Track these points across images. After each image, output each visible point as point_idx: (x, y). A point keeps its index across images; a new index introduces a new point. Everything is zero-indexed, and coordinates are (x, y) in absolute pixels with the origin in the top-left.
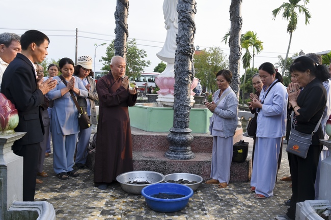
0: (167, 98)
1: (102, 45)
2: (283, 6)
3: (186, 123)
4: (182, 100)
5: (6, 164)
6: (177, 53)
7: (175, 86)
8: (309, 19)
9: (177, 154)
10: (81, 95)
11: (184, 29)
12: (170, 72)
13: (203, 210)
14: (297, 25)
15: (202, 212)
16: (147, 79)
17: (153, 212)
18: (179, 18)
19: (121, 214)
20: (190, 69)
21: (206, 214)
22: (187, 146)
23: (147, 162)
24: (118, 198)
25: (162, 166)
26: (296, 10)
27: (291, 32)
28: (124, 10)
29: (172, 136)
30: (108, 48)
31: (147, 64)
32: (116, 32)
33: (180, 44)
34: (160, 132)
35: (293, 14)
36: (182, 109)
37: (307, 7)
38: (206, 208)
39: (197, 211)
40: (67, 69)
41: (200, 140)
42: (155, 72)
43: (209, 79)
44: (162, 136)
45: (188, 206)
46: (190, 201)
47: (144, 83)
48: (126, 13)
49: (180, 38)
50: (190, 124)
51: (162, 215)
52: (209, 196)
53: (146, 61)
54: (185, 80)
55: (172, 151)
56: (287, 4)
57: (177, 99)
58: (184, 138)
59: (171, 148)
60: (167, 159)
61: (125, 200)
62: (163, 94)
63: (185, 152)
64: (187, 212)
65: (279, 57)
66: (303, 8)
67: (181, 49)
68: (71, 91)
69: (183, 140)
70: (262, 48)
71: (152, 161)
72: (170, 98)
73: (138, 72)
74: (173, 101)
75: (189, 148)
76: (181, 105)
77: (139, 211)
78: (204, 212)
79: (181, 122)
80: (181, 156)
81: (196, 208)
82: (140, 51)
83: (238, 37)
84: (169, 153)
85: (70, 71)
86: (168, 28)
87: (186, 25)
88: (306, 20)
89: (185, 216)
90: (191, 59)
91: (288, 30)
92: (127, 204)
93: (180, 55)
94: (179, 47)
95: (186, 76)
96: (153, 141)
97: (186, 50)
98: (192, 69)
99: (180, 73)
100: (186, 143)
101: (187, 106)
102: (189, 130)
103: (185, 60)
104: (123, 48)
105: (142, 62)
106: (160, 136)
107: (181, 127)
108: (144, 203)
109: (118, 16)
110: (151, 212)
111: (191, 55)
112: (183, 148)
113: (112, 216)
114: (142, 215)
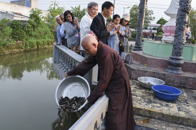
0: (168, 38)
1: (128, 8)
3: (180, 53)
4: (179, 40)
6: (179, 10)
7: (176, 31)
9: (173, 71)
10: (122, 34)
12: (172, 23)
13: (187, 103)
15: (186, 104)
16: (152, 28)
17: (157, 99)
19: (140, 97)
20: (187, 20)
21: (189, 106)
22: (179, 67)
23: (154, 73)
24: (138, 89)
25: (163, 76)
29: (171, 61)
30: (131, 10)
31: (153, 19)
33: (182, 5)
34: (162, 58)
36: (179, 45)
38: (189, 103)
39: (183, 103)
40: (117, 20)
41: (187, 65)
42: (157, 24)
43: (194, 29)
44: (164, 60)
45: (178, 100)
46: (179, 98)
47: (150, 30)
49: (182, 1)
50: (183, 54)
51: (162, 101)
52: (191, 97)
53: (153, 17)
54: (183, 27)
55: (169, 69)
57: (176, 38)
58: (178, 62)
59: (169, 67)
60: (166, 73)
61: (142, 91)
62: (166, 36)
63: (178, 70)
64: (177, 103)
67: (182, 8)
68: (118, 33)
69: (177, 63)
71: (157, 73)
72: (171, 39)
73: (147, 24)
74: (173, 40)
75: (180, 68)
76: (178, 42)
77: (149, 97)
78: (188, 105)
79: (177, 52)
80: (175, 72)
81: (183, 102)
82: (149, 11)
84: (167, 70)
85: (118, 22)
89: (176, 104)
90: (188, 14)
92: (143, 93)
93: (181, 12)
94: (181, 7)
95: (184, 25)
96: (158, 62)
97: (185, 8)
98: (188, 20)
99: (180, 23)
100: (179, 65)
101: (182, 43)
102: (181, 58)
103: (184, 15)
104: (144, 9)
105: (150, 17)
106: (162, 60)
107: (177, 56)
108: (152, 94)
110: (156, 99)
111: (189, 12)
112: (177, 68)
113: (135, 97)
114: (152, 99)
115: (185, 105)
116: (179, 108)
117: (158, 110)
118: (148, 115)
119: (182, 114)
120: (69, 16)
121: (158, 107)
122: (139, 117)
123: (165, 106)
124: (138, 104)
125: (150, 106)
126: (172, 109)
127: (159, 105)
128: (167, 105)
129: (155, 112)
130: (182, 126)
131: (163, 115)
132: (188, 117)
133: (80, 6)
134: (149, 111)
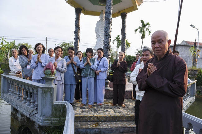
1: (59, 44)
2: (139, 28)
5: (53, 87)
8: (150, 34)
11: (107, 38)
14: (145, 36)
18: (105, 34)
20: (109, 54)
26: (145, 30)
27: (143, 39)
28: (78, 30)
32: (75, 39)
33: (105, 44)
35: (143, 31)
37: (149, 28)
48: (79, 32)
49: (105, 42)
51: (103, 109)
56: (141, 27)
58: (107, 82)
65: (137, 50)
66: (148, 29)
70: (130, 46)
75: (108, 85)
83: (125, 41)
86: (97, 38)
87: (107, 37)
88: (149, 34)
89: (112, 109)
91: (141, 38)
93: (105, 49)
94: (105, 46)
97: (108, 47)
99: (105, 56)
103: (107, 51)
104: (78, 46)
109: (76, 33)
110: (99, 108)
111: (110, 49)
114: (96, 109)
115: (117, 108)
116: (114, 111)
117: (103, 115)
118: (97, 120)
119: (118, 114)
120: (24, 50)
121: (102, 113)
122: (91, 123)
123: (106, 112)
124: (88, 114)
125: (97, 113)
126: (111, 113)
127: (102, 112)
128: (107, 111)
129: (101, 116)
130: (119, 122)
131: (106, 117)
132: (121, 115)
133: (14, 41)
134: (97, 117)
